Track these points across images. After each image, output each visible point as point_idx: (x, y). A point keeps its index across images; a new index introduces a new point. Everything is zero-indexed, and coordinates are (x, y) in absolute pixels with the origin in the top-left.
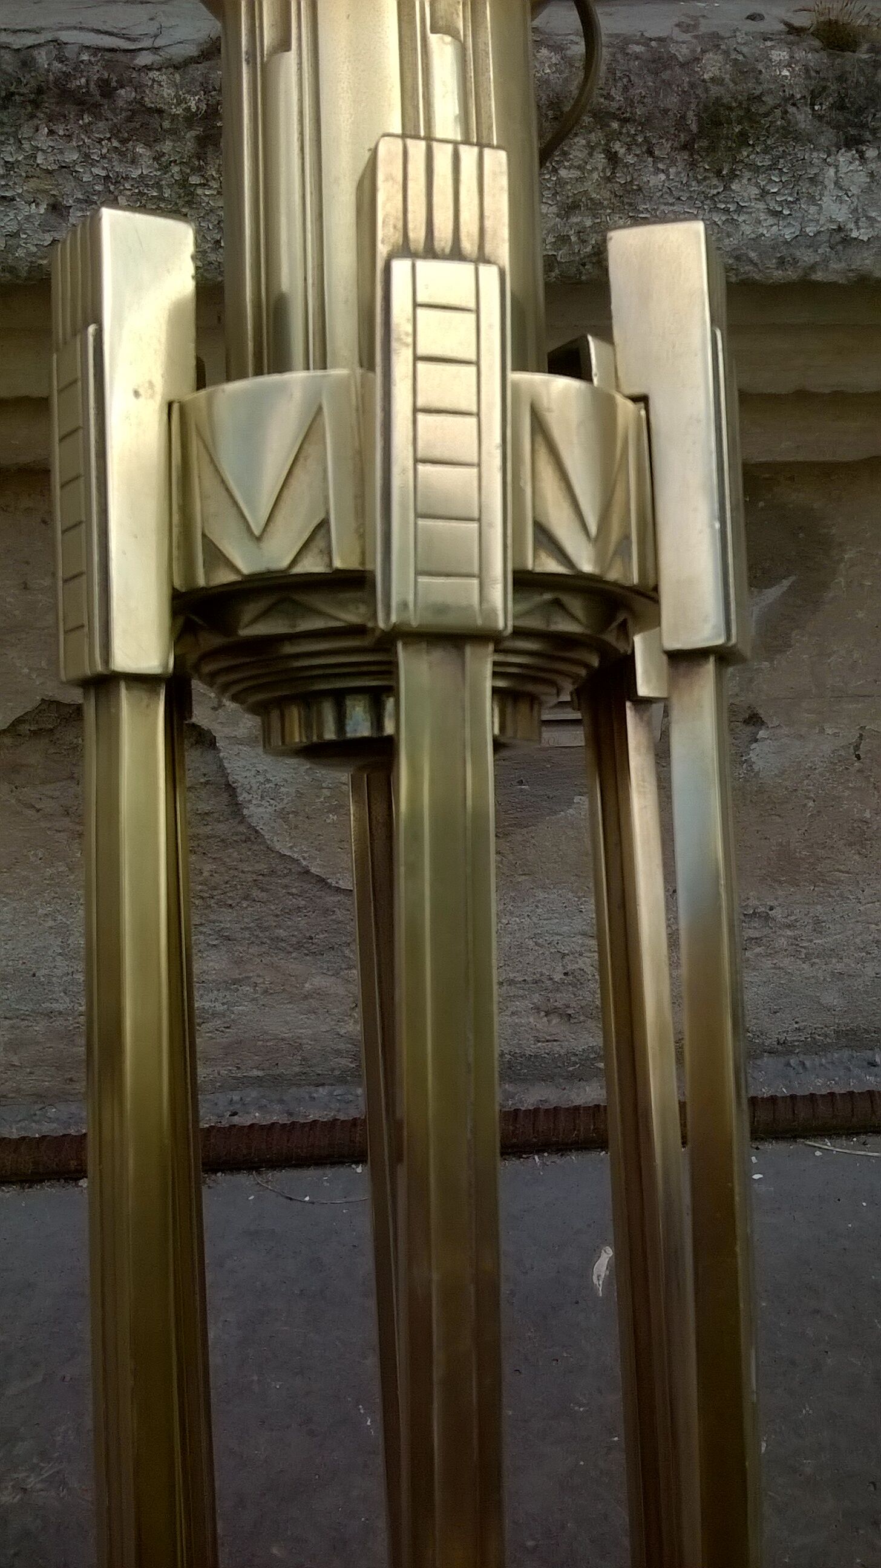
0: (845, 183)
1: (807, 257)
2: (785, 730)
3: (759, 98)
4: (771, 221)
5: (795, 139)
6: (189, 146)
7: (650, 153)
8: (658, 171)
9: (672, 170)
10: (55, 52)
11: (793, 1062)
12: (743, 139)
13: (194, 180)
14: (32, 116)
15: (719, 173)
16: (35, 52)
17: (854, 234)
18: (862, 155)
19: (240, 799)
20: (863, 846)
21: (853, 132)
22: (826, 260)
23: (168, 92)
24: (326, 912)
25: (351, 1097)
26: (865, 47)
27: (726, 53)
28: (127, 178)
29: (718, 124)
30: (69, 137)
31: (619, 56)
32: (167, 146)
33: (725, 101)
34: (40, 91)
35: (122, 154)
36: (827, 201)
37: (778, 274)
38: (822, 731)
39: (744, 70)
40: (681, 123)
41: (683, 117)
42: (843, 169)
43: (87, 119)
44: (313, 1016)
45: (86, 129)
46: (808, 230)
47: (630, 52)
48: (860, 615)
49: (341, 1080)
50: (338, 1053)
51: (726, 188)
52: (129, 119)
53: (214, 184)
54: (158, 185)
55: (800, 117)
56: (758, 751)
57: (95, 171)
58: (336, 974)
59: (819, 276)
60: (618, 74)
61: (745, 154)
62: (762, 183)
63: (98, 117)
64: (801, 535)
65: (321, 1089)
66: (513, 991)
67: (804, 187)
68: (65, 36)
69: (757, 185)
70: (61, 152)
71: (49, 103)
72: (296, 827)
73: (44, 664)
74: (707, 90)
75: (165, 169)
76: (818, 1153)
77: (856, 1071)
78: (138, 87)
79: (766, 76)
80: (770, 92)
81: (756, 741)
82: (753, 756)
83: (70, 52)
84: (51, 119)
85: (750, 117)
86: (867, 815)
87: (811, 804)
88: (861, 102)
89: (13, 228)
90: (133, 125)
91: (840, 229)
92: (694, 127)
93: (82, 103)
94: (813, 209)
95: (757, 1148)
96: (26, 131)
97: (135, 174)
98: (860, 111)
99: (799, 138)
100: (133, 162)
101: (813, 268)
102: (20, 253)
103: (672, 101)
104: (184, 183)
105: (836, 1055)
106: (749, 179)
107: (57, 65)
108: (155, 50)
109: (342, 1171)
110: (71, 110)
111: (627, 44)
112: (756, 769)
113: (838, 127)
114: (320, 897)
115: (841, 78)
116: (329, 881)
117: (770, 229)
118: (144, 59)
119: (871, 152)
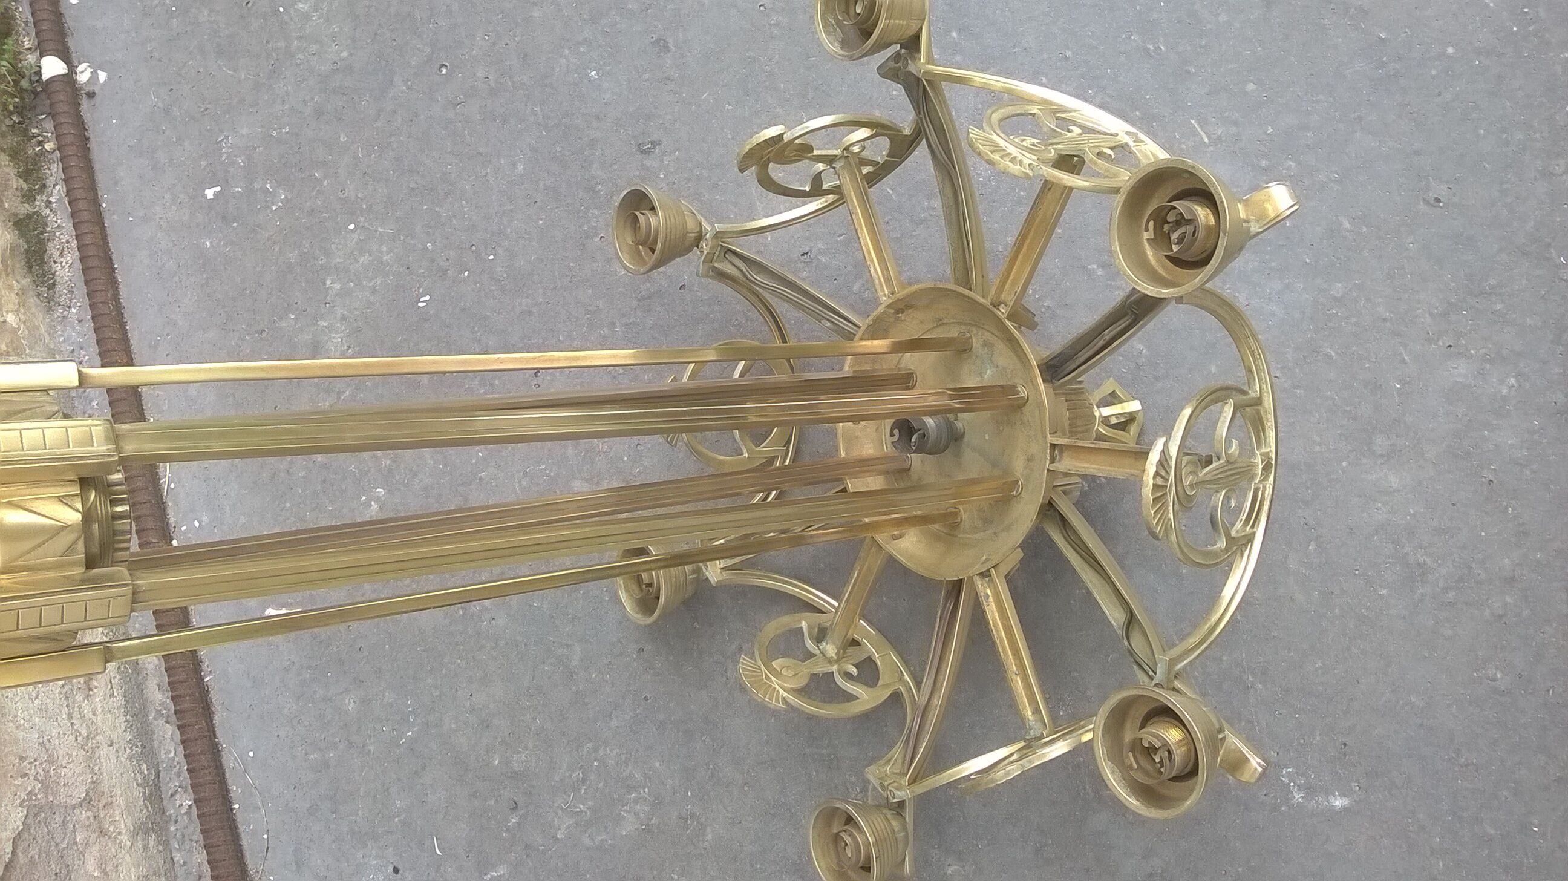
24: (32, 862)
25: (179, 834)
44: (120, 868)
49: (166, 844)
50: (146, 847)
58: (83, 853)
65: (176, 859)
66: (76, 715)
76: (172, 486)
95: (175, 527)
109: (239, 819)
114: (21, 869)
116: (7, 861)
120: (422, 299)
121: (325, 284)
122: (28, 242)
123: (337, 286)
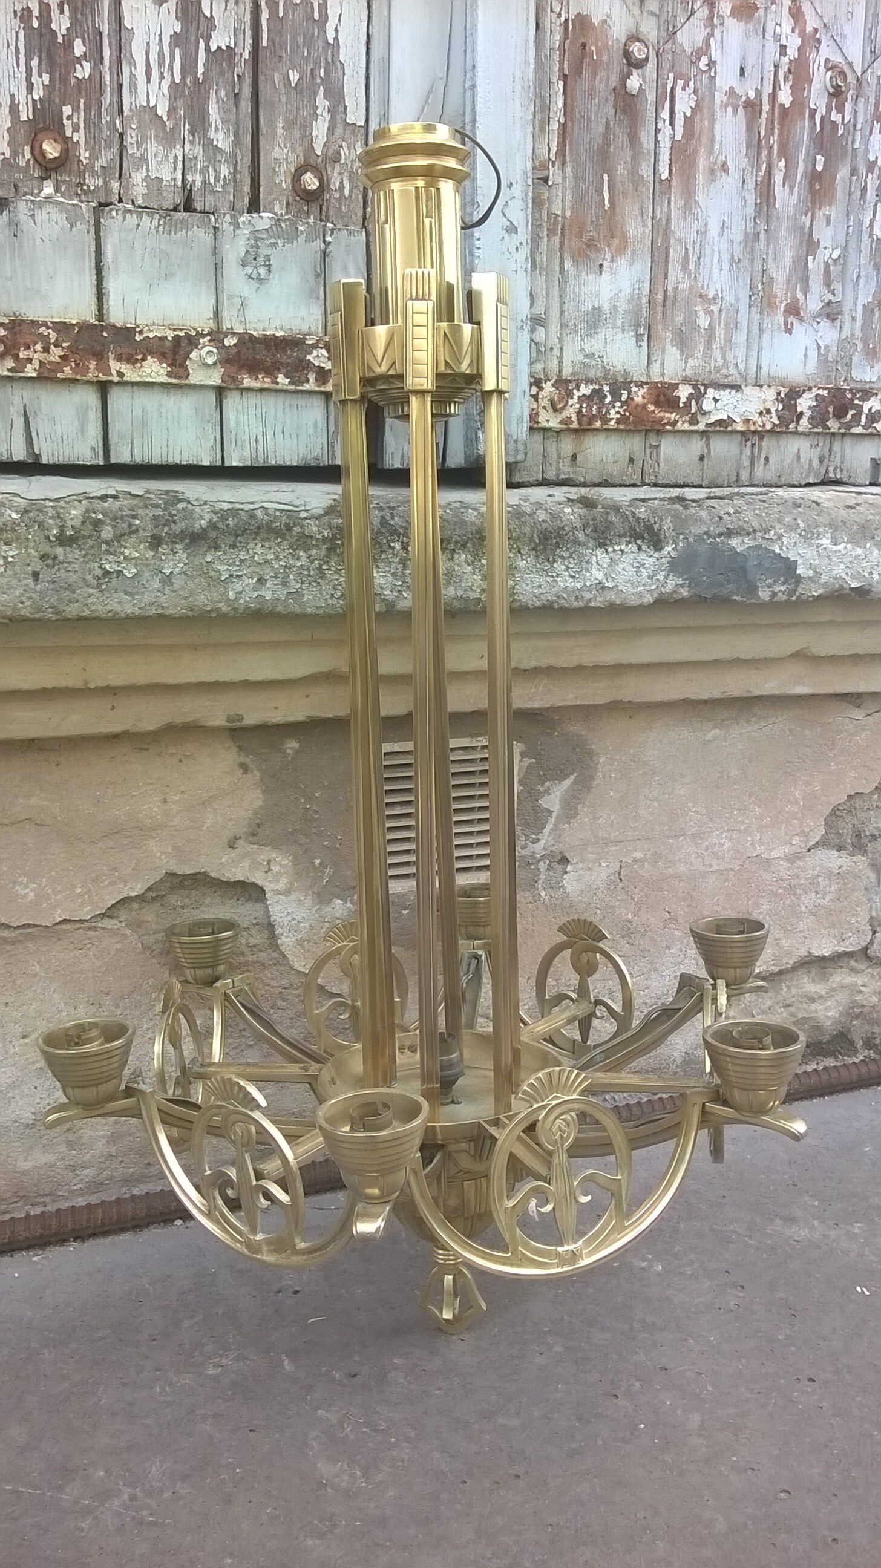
0: (601, 563)
1: (587, 596)
2: (581, 865)
3: (563, 528)
4: (571, 580)
5: (579, 545)
6: (323, 552)
7: (520, 552)
8: (523, 560)
9: (529, 559)
10: (263, 511)
12: (557, 545)
13: (324, 567)
14: (254, 539)
15: (548, 560)
16: (255, 511)
17: (606, 585)
18: (606, 550)
19: (277, 932)
20: (630, 937)
21: (601, 541)
22: (595, 597)
23: (315, 529)
26: (600, 506)
27: (546, 510)
28: (294, 566)
29: (547, 539)
30: (270, 548)
32: (314, 552)
33: (548, 529)
34: (259, 528)
35: (294, 556)
36: (594, 571)
37: (576, 603)
38: (600, 864)
39: (554, 516)
40: (531, 539)
41: (533, 536)
42: (599, 557)
43: (279, 540)
45: (278, 545)
46: (587, 583)
48: (611, 794)
51: (552, 566)
52: (297, 540)
53: (333, 569)
54: (308, 570)
55: (580, 535)
56: (568, 879)
57: (281, 563)
59: (592, 604)
61: (558, 551)
62: (566, 564)
63: (284, 539)
64: (577, 750)
67: (584, 565)
68: (266, 505)
70: (266, 554)
71: (263, 534)
72: (308, 951)
73: (170, 850)
74: (541, 525)
75: (312, 562)
78: (302, 527)
79: (564, 519)
80: (567, 525)
81: (566, 873)
82: (565, 883)
83: (271, 512)
84: (263, 540)
85: (559, 536)
88: (603, 528)
89: (240, 589)
90: (299, 543)
91: (600, 583)
92: (537, 541)
93: (278, 533)
94: (588, 574)
96: (251, 546)
97: (299, 564)
98: (603, 532)
99: (580, 544)
100: (298, 559)
101: (590, 600)
102: (241, 601)
103: (527, 530)
104: (320, 569)
106: (561, 562)
107: (266, 517)
108: (306, 511)
110: (272, 536)
113: (595, 539)
115: (594, 519)
116: (326, 988)
117: (570, 583)
118: (303, 515)
119: (610, 550)
120: (864, 1289)
121: (857, 1222)
122: (828, 1042)
123: (857, 1231)
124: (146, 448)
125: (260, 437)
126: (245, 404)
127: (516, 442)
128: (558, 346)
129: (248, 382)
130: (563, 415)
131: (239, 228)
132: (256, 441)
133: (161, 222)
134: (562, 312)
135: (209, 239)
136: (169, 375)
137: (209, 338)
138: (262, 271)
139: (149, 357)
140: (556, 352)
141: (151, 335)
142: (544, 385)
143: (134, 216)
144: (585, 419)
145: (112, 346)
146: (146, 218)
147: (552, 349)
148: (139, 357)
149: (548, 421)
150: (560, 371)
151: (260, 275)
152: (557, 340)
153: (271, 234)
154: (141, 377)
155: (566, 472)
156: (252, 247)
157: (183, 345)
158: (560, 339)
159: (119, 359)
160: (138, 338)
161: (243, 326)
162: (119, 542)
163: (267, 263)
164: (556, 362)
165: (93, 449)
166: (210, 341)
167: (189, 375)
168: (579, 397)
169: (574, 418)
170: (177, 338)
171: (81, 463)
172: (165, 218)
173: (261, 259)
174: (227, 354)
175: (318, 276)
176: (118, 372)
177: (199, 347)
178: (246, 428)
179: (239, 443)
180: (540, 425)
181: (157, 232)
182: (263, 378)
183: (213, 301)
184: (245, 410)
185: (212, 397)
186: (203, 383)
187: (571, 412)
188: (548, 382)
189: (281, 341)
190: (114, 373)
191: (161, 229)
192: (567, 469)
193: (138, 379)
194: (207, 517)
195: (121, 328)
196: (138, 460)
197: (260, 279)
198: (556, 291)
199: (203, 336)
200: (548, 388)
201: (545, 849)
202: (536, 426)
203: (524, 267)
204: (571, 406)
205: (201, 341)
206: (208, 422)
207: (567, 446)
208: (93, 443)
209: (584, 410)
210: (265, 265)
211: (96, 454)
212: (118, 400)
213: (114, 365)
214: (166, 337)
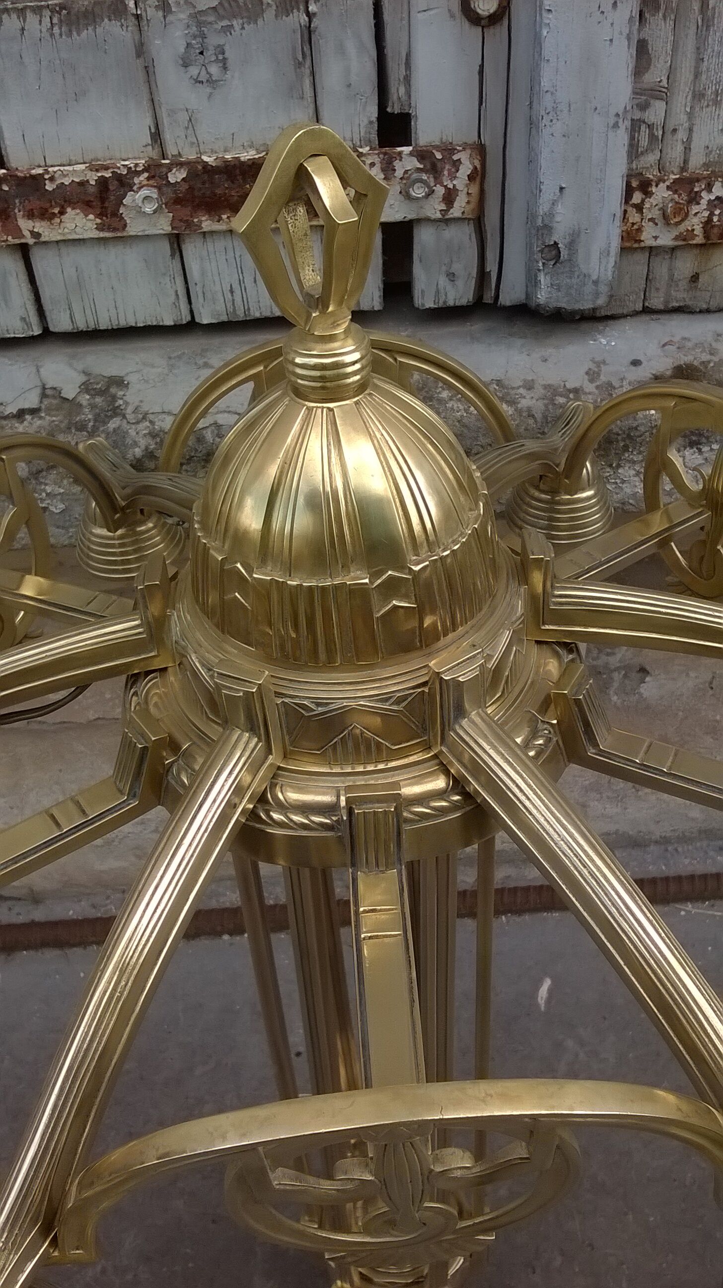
2: (663, 676)
3: (636, 428)
10: (216, 432)
11: (670, 848)
12: (626, 448)
15: (611, 466)
16: (204, 432)
18: (700, 450)
20: (715, 734)
21: (694, 438)
31: (550, 407)
33: (614, 431)
38: (687, 675)
46: (666, 488)
47: (557, 403)
51: (615, 472)
56: (646, 687)
60: (549, 419)
61: (627, 455)
62: (637, 469)
69: (635, 470)
76: (682, 913)
77: (711, 853)
80: (643, 424)
82: (642, 690)
85: (629, 436)
86: (718, 718)
87: (681, 713)
105: (698, 844)
106: (629, 467)
111: (555, 396)
112: (645, 696)
119: (705, 449)
124: (88, 312)
125: (236, 287)
126: (211, 249)
127: (596, 283)
128: (686, 125)
129: (207, 224)
130: (682, 228)
131: (170, 12)
132: (232, 292)
133: (55, 20)
134: (697, 75)
135: (129, 35)
136: (100, 228)
137: (146, 175)
138: (214, 70)
139: (69, 210)
140: (682, 135)
141: (67, 181)
142: (654, 189)
143: (14, 16)
144: (716, 230)
145: (17, 201)
146: (32, 19)
147: (675, 130)
148: (56, 211)
149: (656, 238)
150: (686, 161)
151: (211, 75)
152: (683, 118)
153: (221, 11)
154: (64, 235)
155: (680, 296)
156: (195, 37)
157: (111, 188)
158: (690, 116)
159: (30, 215)
160: (49, 187)
161: (195, 149)
162: (36, 479)
163: (221, 57)
164: (680, 148)
165: (23, 319)
166: (148, 179)
167: (125, 225)
168: (710, 201)
169: (698, 230)
170: (103, 183)
171: (12, 336)
172: (59, 13)
173: (210, 54)
174: (175, 192)
175: (300, 65)
176: (32, 232)
177: (135, 188)
178: (217, 279)
179: (209, 295)
180: (642, 245)
181: (52, 35)
182: (228, 218)
183: (149, 121)
184: (212, 256)
185: (165, 247)
186: (147, 233)
187: (695, 223)
188: (661, 185)
189: (250, 166)
190: (27, 234)
191: (56, 30)
192: (680, 295)
193: (59, 238)
194: (143, 443)
195: (25, 177)
196: (82, 326)
197: (211, 82)
198: (689, 44)
199: (138, 173)
200: (661, 193)
201: (620, 661)
202: (636, 245)
203: (626, 31)
204: (696, 214)
205: (136, 180)
206: (164, 274)
207: (685, 265)
208: (22, 313)
209: (715, 219)
210: (217, 60)
211: (29, 325)
212: (42, 262)
213: (25, 225)
214: (88, 181)
